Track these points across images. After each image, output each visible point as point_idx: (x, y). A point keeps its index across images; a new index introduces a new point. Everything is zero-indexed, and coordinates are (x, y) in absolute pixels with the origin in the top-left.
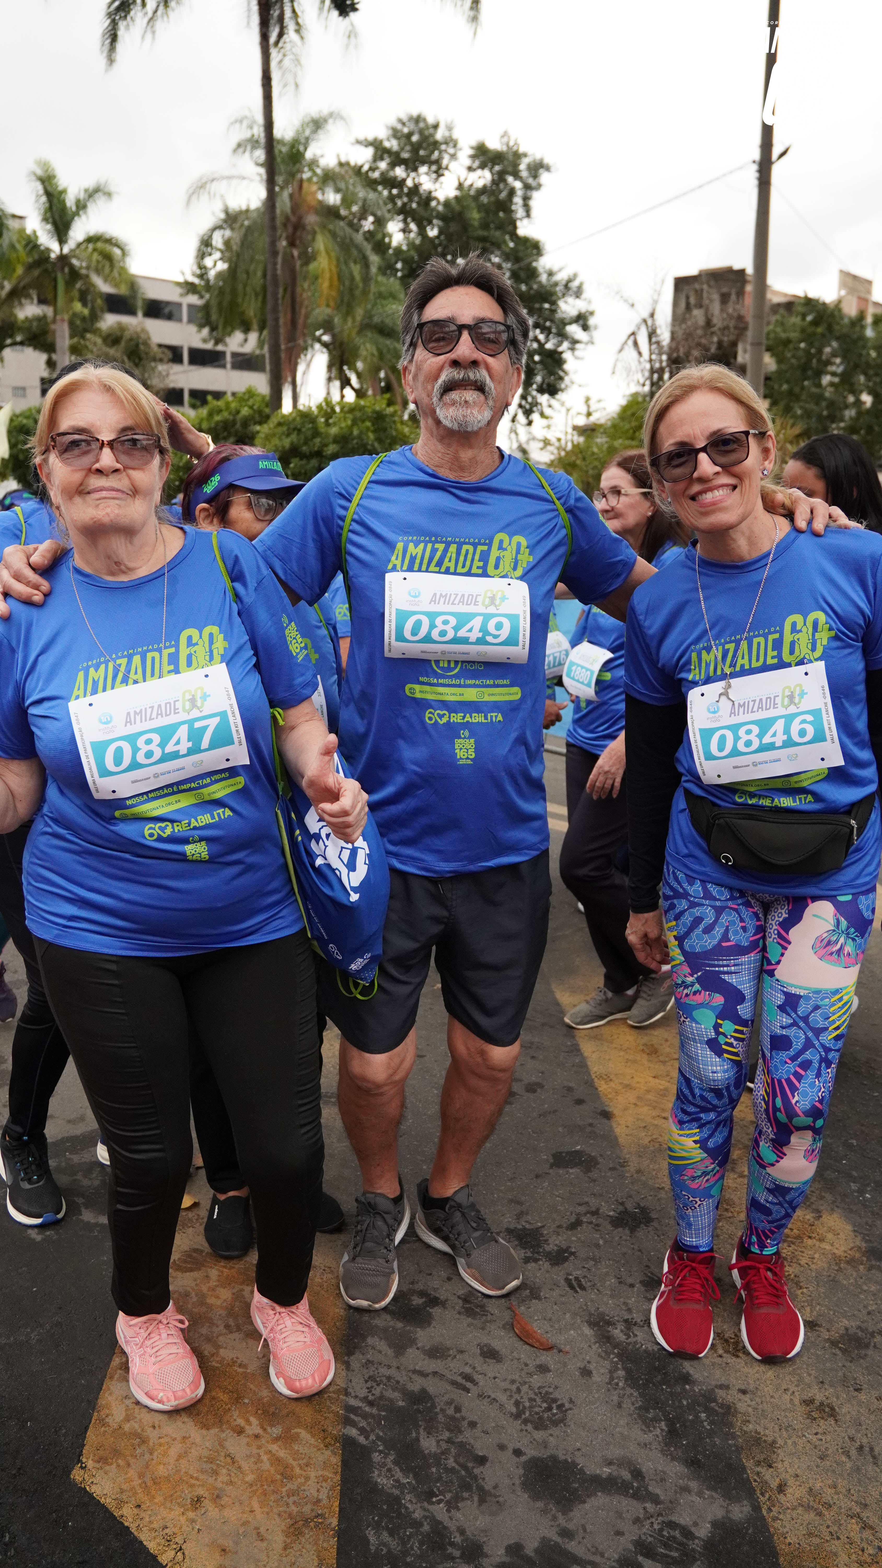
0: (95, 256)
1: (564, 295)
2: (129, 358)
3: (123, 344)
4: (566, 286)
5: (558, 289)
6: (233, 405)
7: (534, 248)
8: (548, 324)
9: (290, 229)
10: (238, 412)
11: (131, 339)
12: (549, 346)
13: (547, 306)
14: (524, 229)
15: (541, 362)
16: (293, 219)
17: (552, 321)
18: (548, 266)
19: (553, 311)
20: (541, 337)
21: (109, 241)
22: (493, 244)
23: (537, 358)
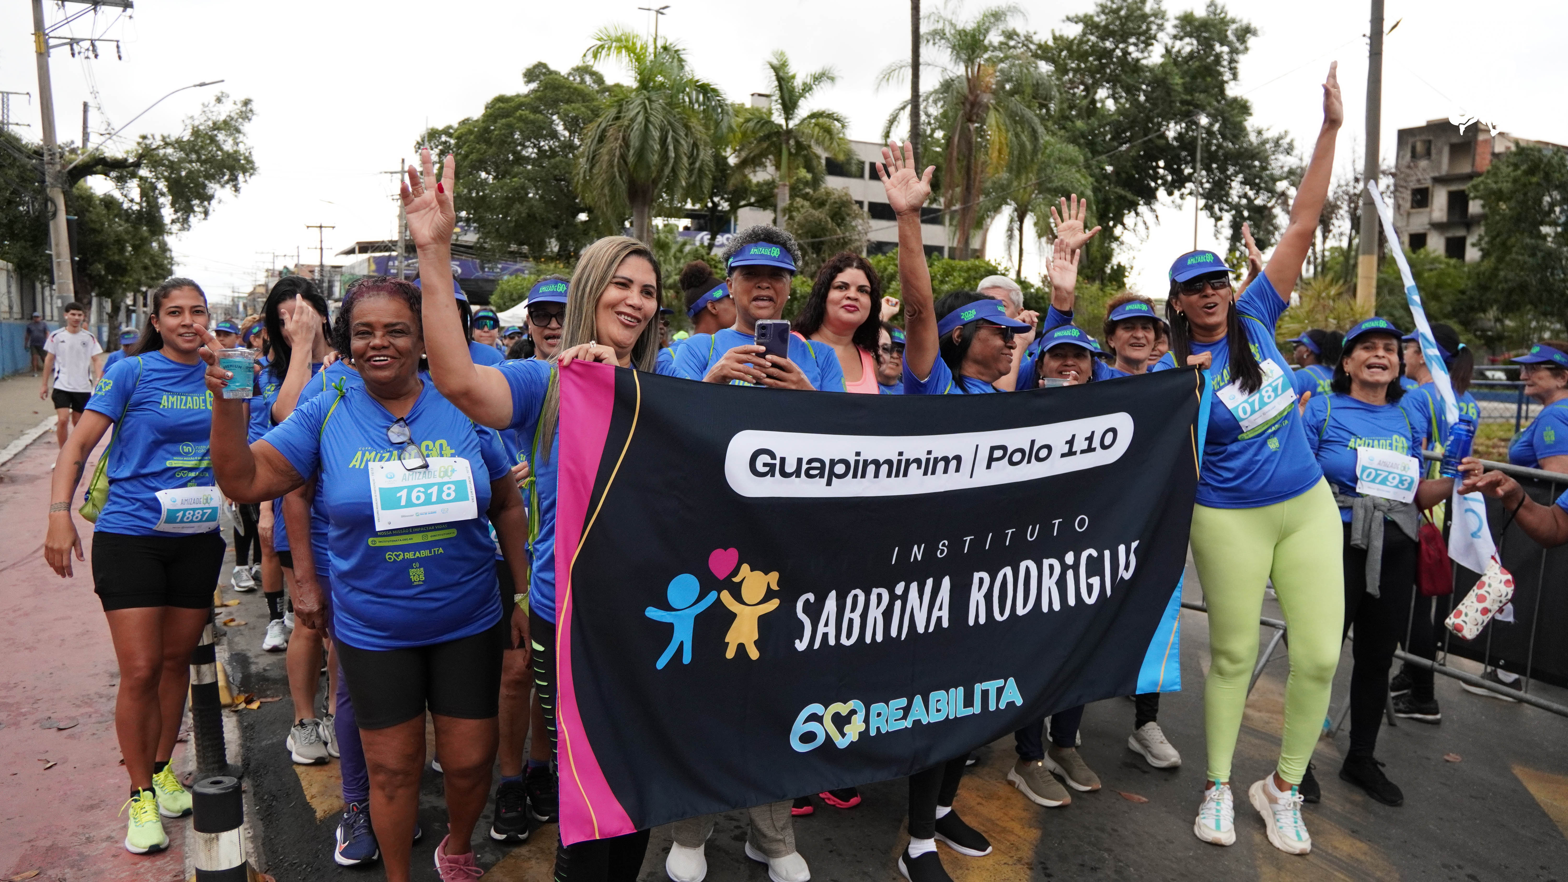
0: (817, 129)
1: (1273, 153)
2: (832, 219)
3: (827, 207)
4: (1277, 143)
5: (1268, 146)
6: (883, 263)
7: (1243, 108)
8: (1257, 181)
9: (968, 106)
10: (886, 269)
11: (835, 203)
12: (1258, 202)
13: (1257, 163)
14: (1232, 90)
15: (1249, 218)
16: (971, 98)
17: (1261, 178)
18: (1256, 126)
19: (1264, 169)
20: (1251, 194)
21: (830, 116)
22: (1197, 106)
23: (1246, 214)
